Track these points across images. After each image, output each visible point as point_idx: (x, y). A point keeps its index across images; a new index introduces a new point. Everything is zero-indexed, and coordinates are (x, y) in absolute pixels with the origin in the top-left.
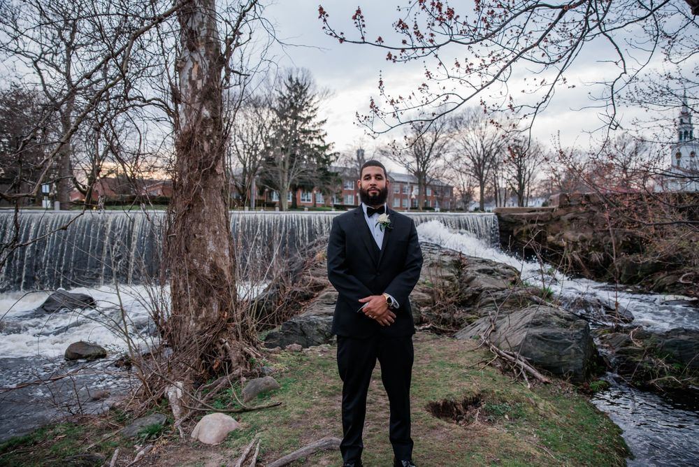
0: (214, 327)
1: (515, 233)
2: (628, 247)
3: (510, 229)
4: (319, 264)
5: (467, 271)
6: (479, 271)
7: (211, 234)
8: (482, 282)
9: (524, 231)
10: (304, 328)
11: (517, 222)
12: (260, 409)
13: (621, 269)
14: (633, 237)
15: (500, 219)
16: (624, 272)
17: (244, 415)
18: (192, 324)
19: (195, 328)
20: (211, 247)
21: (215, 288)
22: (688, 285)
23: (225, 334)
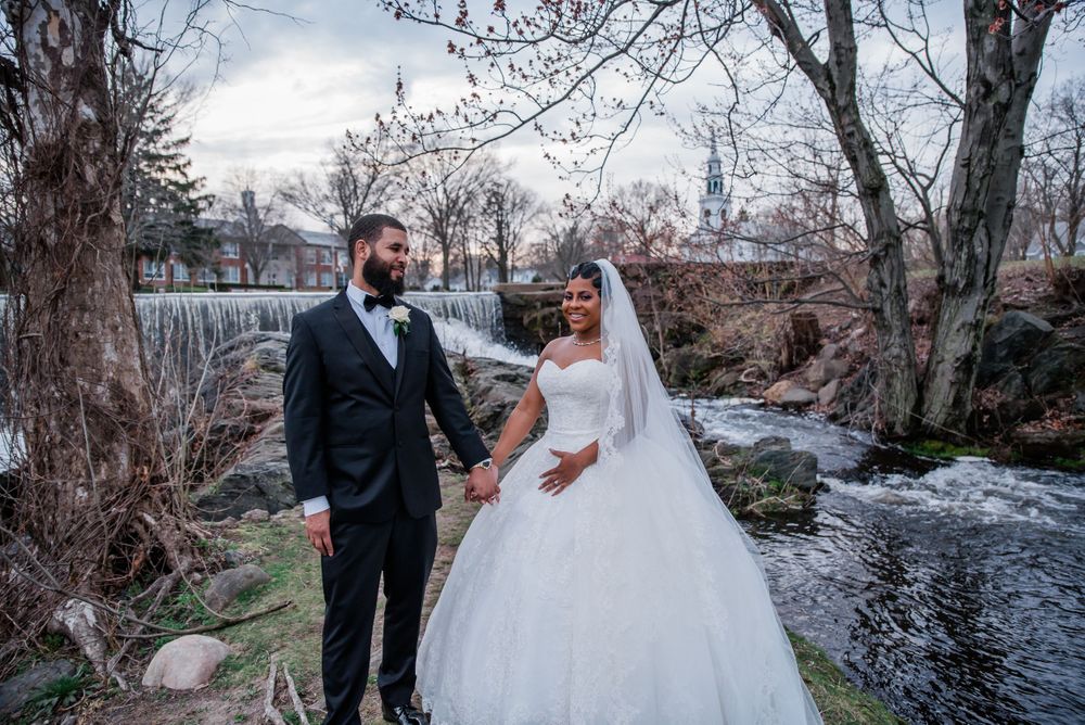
0: (126, 494)
1: (526, 321)
2: (675, 337)
3: (519, 316)
4: (252, 379)
5: (478, 379)
6: (497, 378)
7: (108, 331)
8: (504, 394)
9: (539, 318)
10: (260, 484)
11: (528, 305)
12: (253, 618)
13: (670, 368)
14: (681, 322)
15: (504, 301)
16: (674, 371)
17: (230, 632)
18: (82, 493)
19: (88, 500)
20: (110, 354)
21: (124, 424)
22: (750, 384)
23: (146, 505)
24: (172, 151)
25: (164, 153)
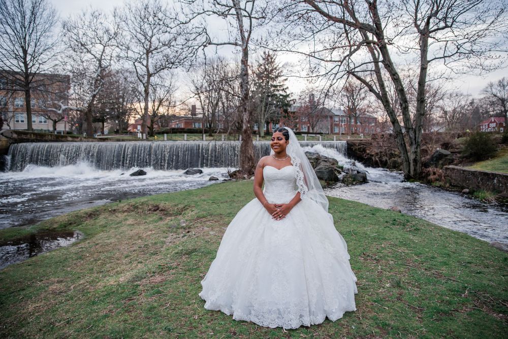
1: (354, 149)
3: (352, 148)
7: (250, 149)
11: (355, 145)
15: (348, 144)
16: (391, 165)
20: (250, 152)
24: (281, 84)
25: (279, 84)
